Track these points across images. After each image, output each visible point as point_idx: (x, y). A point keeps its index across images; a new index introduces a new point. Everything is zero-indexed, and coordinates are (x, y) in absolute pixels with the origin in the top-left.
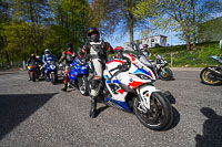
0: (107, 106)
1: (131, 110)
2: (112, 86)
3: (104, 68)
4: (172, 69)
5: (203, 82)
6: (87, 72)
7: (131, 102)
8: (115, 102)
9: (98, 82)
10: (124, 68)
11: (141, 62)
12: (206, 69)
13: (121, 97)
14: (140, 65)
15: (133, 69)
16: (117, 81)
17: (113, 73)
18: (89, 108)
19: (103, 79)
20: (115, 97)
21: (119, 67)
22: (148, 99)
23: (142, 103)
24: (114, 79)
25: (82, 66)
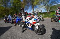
0: (27, 29)
1: (33, 30)
4: (44, 18)
6: (21, 20)
7: (33, 28)
10: (31, 19)
11: (35, 17)
12: (52, 18)
13: (30, 27)
14: (35, 18)
15: (33, 19)
17: (28, 20)
18: (21, 30)
19: (25, 22)
20: (29, 27)
21: (29, 18)
22: (37, 27)
23: (36, 28)
24: (28, 22)
25: (19, 18)
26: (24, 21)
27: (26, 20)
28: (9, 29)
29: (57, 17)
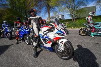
1: (54, 51)
2: (45, 40)
3: (39, 30)
5: (80, 34)
6: (29, 33)
8: (46, 48)
9: (36, 38)
12: (82, 29)
13: (49, 45)
14: (59, 29)
15: (56, 31)
16: (47, 37)
17: (45, 33)
19: (39, 36)
20: (45, 45)
21: (48, 30)
22: (63, 45)
23: (60, 48)
24: (45, 36)
25: (26, 30)
26: (37, 34)
27: (40, 33)
28: (5, 51)
29: (88, 28)
